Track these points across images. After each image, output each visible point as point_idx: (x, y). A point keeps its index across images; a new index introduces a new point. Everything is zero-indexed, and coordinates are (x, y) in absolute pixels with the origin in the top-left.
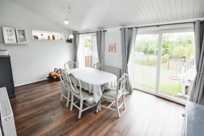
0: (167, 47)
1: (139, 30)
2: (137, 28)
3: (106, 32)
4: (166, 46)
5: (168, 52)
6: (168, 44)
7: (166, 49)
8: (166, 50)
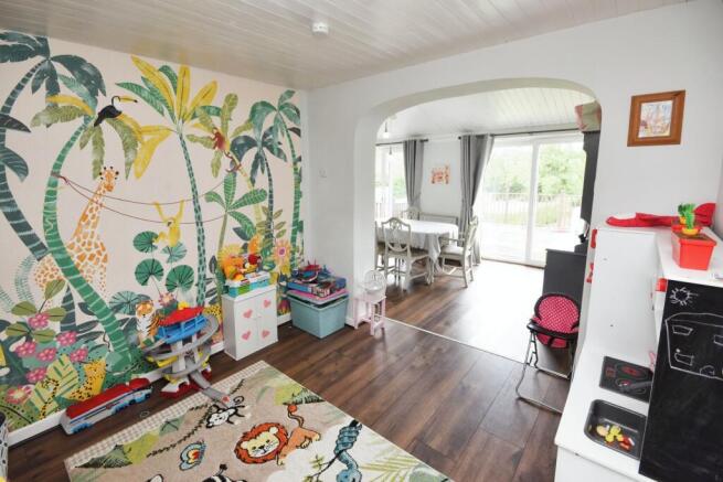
0: (565, 171)
1: (497, 140)
2: (493, 135)
3: (425, 143)
4: (563, 168)
5: (570, 187)
6: (570, 162)
7: (564, 176)
8: (564, 182)
